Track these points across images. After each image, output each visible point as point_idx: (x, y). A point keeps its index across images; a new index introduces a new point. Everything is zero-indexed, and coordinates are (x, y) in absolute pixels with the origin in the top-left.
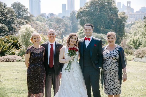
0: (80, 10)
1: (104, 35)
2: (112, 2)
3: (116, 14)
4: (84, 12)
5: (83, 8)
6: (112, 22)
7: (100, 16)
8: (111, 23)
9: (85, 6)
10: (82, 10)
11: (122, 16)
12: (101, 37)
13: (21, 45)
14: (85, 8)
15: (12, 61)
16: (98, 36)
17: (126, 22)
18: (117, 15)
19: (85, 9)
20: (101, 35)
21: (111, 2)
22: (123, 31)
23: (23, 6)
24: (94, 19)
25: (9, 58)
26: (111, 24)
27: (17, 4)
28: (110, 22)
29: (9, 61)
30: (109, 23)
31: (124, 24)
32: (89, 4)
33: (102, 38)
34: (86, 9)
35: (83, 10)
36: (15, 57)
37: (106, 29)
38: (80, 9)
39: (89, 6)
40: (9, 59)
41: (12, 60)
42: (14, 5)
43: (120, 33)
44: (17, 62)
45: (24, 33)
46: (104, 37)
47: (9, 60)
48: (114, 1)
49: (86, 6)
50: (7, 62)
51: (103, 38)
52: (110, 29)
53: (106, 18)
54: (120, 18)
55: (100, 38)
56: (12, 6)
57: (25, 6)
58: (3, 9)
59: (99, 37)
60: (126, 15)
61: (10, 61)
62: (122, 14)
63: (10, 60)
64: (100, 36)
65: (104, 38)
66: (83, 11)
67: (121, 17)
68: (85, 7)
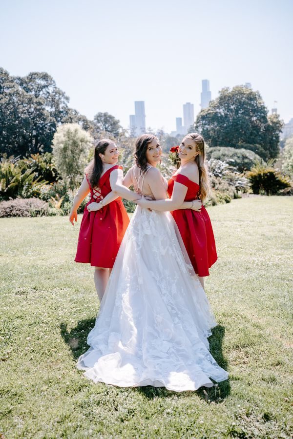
0: (202, 113)
1: (248, 151)
2: (256, 96)
3: (264, 118)
4: (208, 116)
5: (207, 110)
6: (258, 132)
7: (236, 121)
8: (256, 133)
9: (210, 106)
10: (204, 114)
11: (275, 120)
12: (243, 155)
13: (58, 174)
14: (209, 110)
15: (19, 216)
16: (236, 154)
17: (280, 131)
18: (266, 118)
19: (209, 112)
20: (243, 151)
21: (256, 98)
22: (277, 147)
23: (111, 117)
24: (226, 128)
25: (12, 207)
26: (256, 136)
27: (103, 115)
28: (255, 131)
29: (11, 215)
30: (251, 134)
31: (278, 134)
32: (216, 103)
33: (244, 157)
34: (212, 112)
35: (206, 113)
36: (29, 203)
37: (248, 144)
38: (202, 111)
39: (217, 106)
40: (12, 209)
41: (18, 212)
42: (98, 117)
43: (272, 151)
44: (32, 216)
45: (62, 142)
46: (247, 155)
47: (11, 211)
48: (259, 96)
49: (212, 106)
50: (7, 216)
51: (246, 158)
52: (255, 143)
53: (248, 125)
54: (271, 124)
55: (241, 156)
56: (95, 119)
57: (114, 118)
58: (70, 118)
59: (238, 155)
60: (280, 119)
61: (15, 216)
62: (275, 118)
63: (14, 212)
64: (241, 154)
65: (249, 157)
66: (206, 115)
67: (272, 121)
68: (210, 108)
